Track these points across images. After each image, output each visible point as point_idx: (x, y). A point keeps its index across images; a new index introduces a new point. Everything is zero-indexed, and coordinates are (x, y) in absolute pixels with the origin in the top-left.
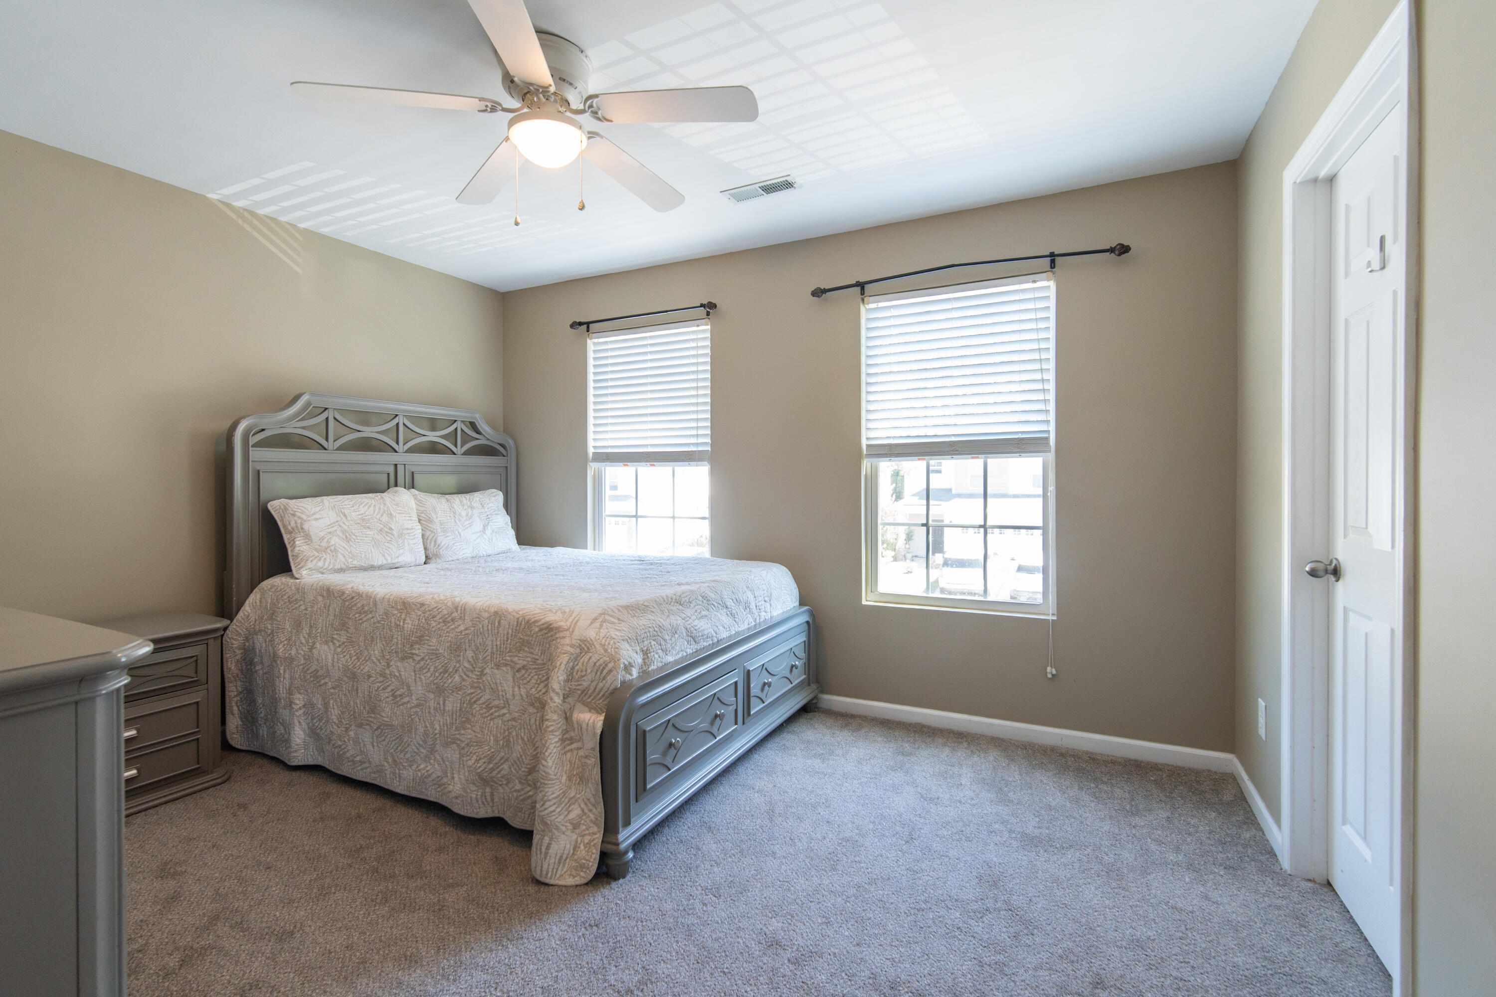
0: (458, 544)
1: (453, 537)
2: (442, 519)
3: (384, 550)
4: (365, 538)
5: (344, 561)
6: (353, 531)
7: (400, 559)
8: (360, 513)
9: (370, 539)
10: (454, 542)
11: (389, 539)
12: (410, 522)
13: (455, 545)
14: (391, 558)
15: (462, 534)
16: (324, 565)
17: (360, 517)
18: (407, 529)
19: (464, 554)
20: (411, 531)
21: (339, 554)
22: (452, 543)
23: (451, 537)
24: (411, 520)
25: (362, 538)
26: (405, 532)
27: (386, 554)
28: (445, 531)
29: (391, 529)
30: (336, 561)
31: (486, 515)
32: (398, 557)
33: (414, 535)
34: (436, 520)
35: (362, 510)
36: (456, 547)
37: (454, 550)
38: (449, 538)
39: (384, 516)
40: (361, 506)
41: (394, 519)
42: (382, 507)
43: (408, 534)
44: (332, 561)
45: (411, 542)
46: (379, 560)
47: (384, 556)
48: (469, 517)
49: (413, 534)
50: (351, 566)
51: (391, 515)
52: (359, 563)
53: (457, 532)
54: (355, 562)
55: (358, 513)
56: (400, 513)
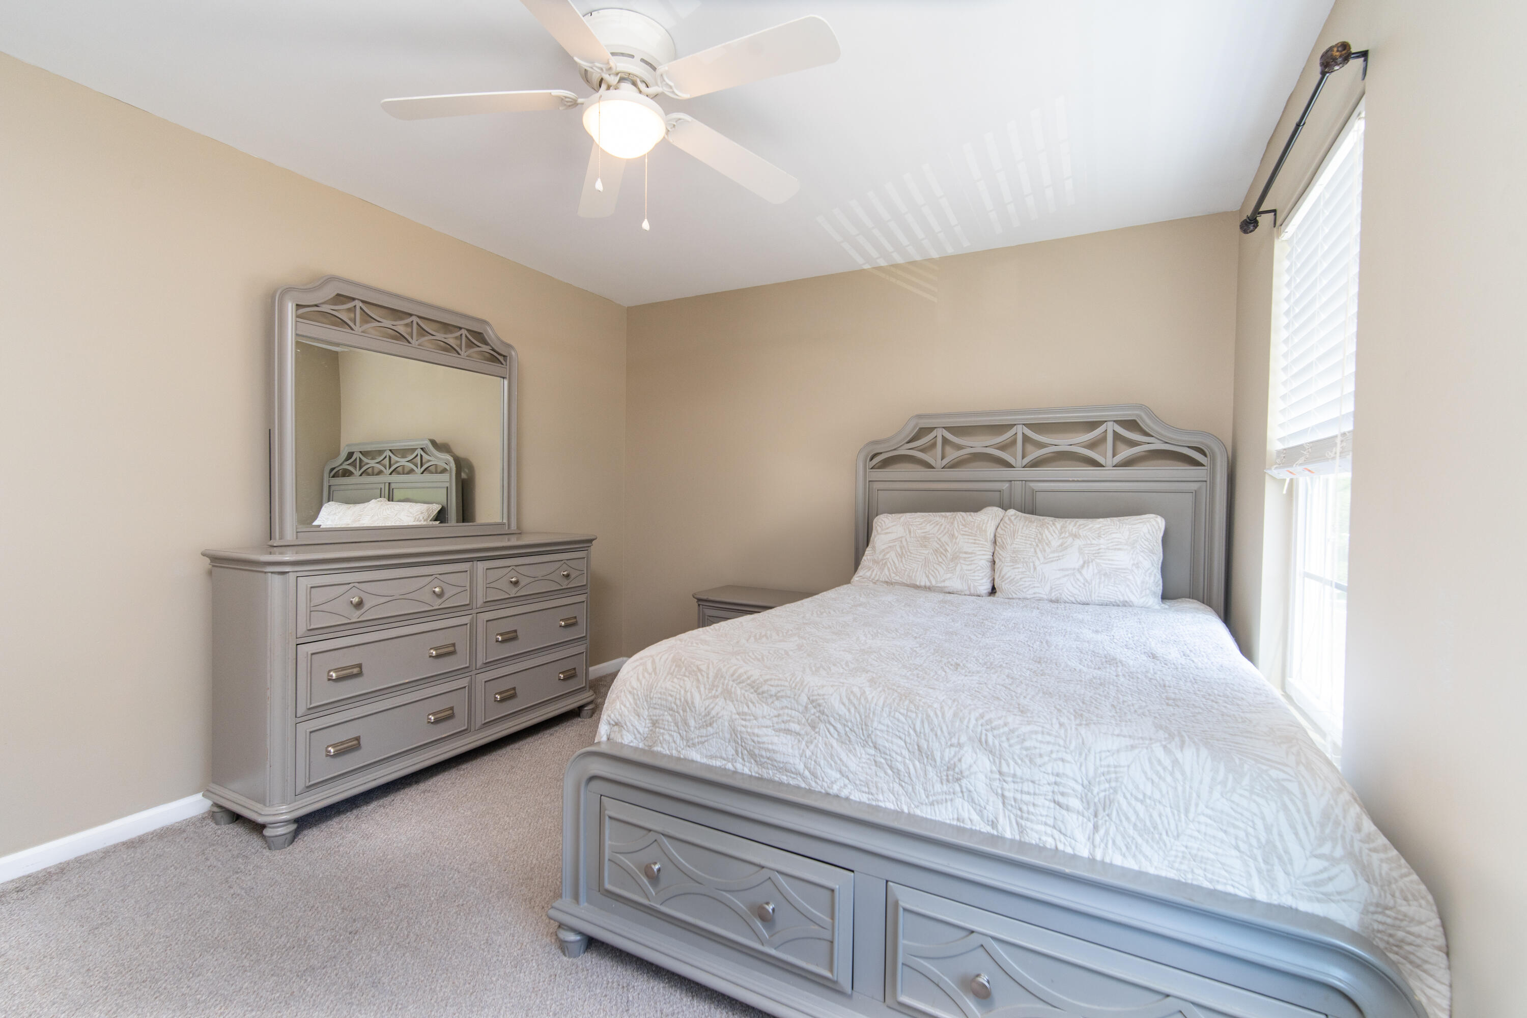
0: (1027, 579)
1: (1024, 570)
2: (1017, 546)
3: (931, 571)
4: (918, 556)
5: (888, 575)
6: (910, 548)
7: (947, 584)
8: (925, 531)
9: (923, 558)
10: (1023, 576)
11: (941, 560)
12: (973, 545)
13: (1024, 580)
14: (936, 581)
15: (1038, 568)
16: (871, 575)
17: (923, 534)
18: (966, 553)
19: (1034, 593)
20: (970, 556)
21: (886, 567)
22: (1020, 576)
23: (1020, 570)
24: (975, 543)
25: (915, 556)
26: (961, 555)
27: (930, 576)
28: (1014, 561)
29: (946, 550)
30: (881, 573)
31: (1097, 548)
32: (944, 581)
33: (972, 561)
34: (1008, 547)
35: (928, 528)
36: (1023, 583)
37: (1020, 586)
38: (1016, 570)
39: (946, 536)
40: (928, 525)
41: (954, 540)
42: (948, 526)
43: (965, 558)
44: (878, 573)
45: (965, 567)
46: (922, 581)
47: (928, 577)
48: (1063, 547)
49: (971, 559)
50: (893, 581)
51: (953, 535)
52: (901, 580)
53: (1032, 564)
54: (897, 578)
55: (923, 531)
56: (963, 535)
